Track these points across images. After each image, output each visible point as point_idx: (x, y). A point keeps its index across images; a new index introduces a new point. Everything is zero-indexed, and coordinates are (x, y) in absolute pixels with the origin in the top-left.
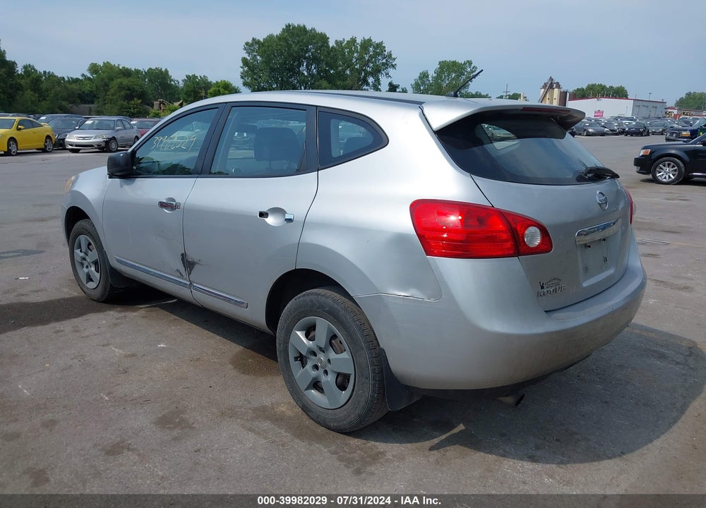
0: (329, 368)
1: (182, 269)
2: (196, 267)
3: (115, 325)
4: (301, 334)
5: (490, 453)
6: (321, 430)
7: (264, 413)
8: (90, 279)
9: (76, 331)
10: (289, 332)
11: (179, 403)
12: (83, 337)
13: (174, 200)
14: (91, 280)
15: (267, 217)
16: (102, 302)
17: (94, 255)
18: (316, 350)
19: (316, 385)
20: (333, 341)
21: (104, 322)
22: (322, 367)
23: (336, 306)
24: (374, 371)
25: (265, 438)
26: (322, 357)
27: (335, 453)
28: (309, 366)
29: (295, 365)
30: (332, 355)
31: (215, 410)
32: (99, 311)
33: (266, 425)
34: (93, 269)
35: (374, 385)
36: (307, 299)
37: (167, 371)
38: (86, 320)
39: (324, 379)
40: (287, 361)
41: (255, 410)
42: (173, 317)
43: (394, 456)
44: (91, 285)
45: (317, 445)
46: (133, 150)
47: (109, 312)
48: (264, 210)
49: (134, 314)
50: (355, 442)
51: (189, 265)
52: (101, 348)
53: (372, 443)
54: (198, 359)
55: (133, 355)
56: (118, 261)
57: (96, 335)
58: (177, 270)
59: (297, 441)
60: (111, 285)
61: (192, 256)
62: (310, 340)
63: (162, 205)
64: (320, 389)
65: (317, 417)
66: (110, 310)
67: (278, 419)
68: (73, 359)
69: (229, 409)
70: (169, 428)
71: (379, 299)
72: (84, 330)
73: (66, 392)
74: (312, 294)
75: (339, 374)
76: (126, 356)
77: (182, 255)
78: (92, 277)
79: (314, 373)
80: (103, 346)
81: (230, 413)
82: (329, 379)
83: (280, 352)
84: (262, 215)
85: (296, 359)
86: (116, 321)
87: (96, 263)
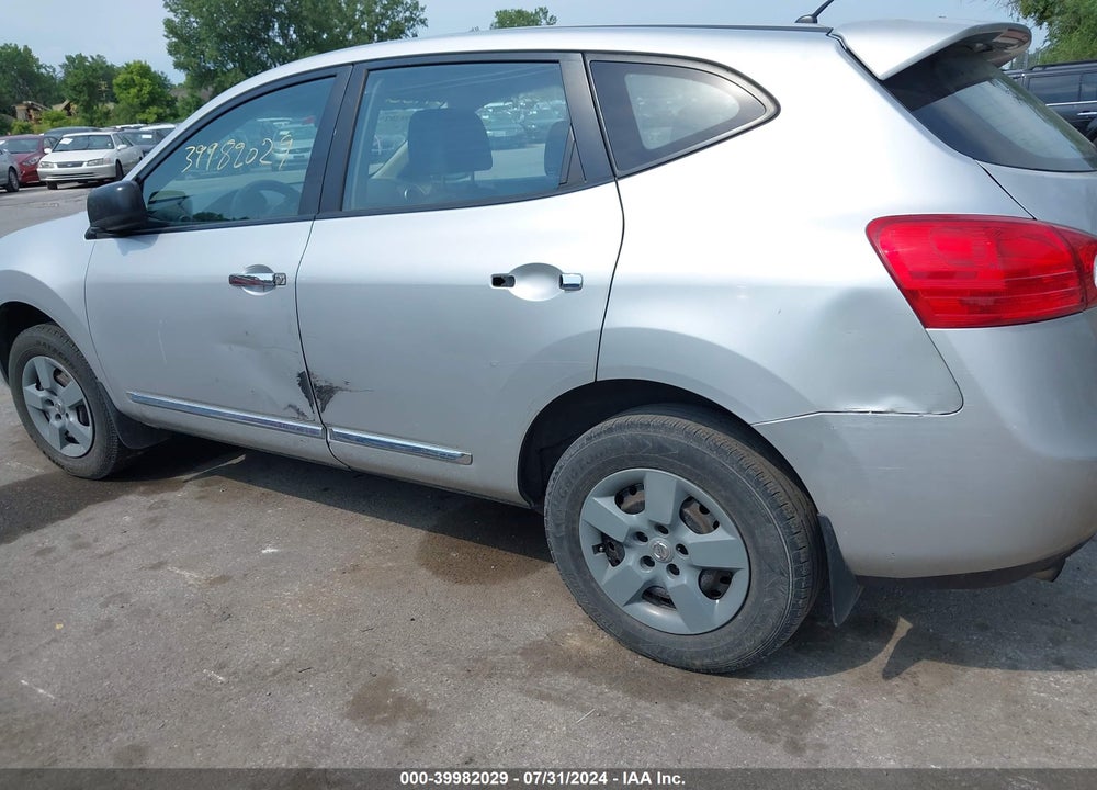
0: (679, 560)
1: (302, 402)
2: (337, 396)
3: (154, 521)
4: (608, 503)
5: (987, 665)
6: (671, 673)
7: (546, 656)
8: (68, 439)
9: (81, 546)
10: (578, 500)
11: (372, 664)
12: (101, 556)
13: (266, 270)
14: (72, 440)
15: (512, 286)
16: (105, 479)
17: (72, 392)
18: (645, 528)
19: (651, 594)
20: (686, 510)
21: (127, 518)
22: (662, 560)
23: (695, 445)
24: (796, 560)
25: (583, 710)
26: (661, 541)
27: (727, 716)
28: (631, 559)
29: (595, 562)
30: (689, 537)
31: (449, 668)
32: (106, 497)
33: (565, 681)
34: (73, 418)
35: (797, 585)
36: (624, 435)
37: (309, 600)
38: (88, 520)
39: (670, 582)
40: (577, 555)
41: (525, 653)
42: (257, 491)
43: (834, 702)
44: (71, 450)
45: (686, 706)
46: (137, 179)
47: (125, 497)
48: (505, 270)
49: (179, 494)
50: (747, 686)
51: (316, 392)
52: (152, 572)
53: (778, 685)
54: (355, 568)
55: (224, 579)
56: (137, 400)
57: (125, 547)
58: (290, 406)
59: (642, 703)
60: (120, 444)
61: (322, 377)
62: (629, 511)
63: (236, 281)
64: (665, 601)
65: (661, 652)
66: (128, 493)
67: (580, 665)
68: (105, 605)
69: (477, 661)
70: (383, 722)
71: (818, 424)
72: (96, 540)
73: (128, 679)
74: (631, 425)
75: (704, 571)
76: (213, 583)
77: (301, 375)
78: (71, 434)
79: (647, 573)
80: (151, 568)
81: (480, 669)
82: (685, 582)
83: (559, 540)
84: (498, 281)
85: (596, 549)
86: (151, 514)
87: (79, 408)
